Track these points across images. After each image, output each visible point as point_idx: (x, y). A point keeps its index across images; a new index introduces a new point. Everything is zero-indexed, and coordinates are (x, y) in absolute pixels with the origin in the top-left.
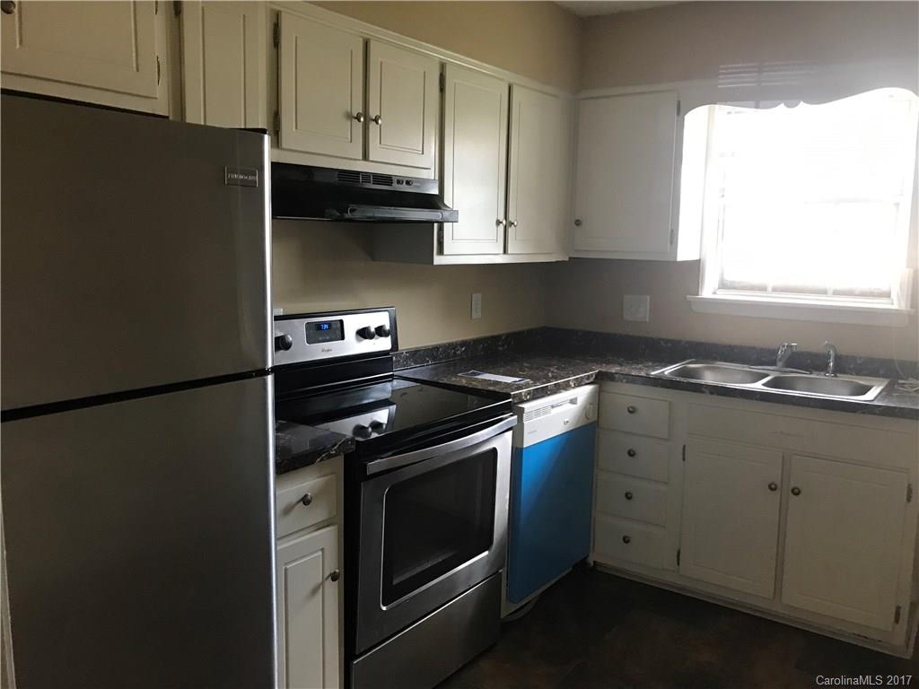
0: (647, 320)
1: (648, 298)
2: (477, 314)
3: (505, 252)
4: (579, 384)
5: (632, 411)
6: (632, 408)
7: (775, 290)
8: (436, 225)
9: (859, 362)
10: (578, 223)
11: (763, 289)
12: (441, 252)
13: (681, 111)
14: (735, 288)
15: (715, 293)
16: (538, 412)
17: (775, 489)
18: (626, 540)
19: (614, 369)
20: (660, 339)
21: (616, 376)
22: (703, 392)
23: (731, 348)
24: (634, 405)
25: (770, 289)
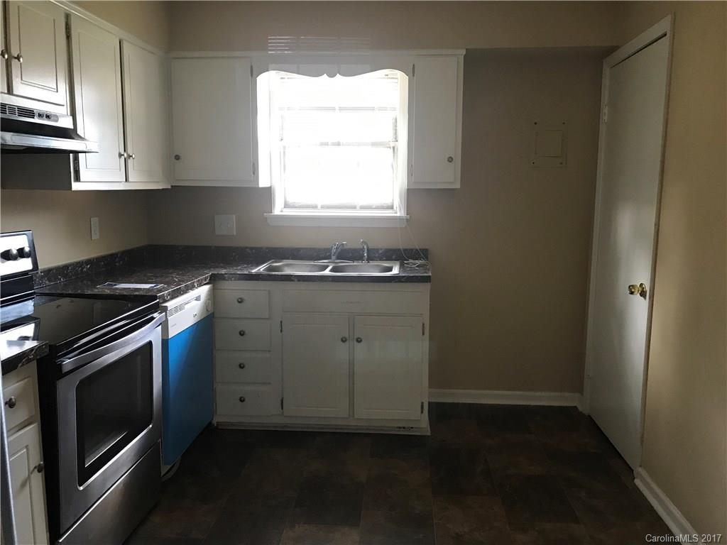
0: (235, 233)
1: (234, 217)
2: (96, 236)
3: (127, 180)
4: (200, 285)
5: (241, 301)
6: (240, 298)
7: (323, 207)
8: (71, 155)
9: (380, 252)
10: (177, 158)
11: (315, 207)
12: (78, 179)
13: (253, 73)
14: (296, 207)
15: (282, 211)
16: (177, 309)
17: (346, 340)
18: (242, 400)
19: (223, 271)
20: (247, 248)
21: (226, 276)
22: (293, 281)
23: (298, 250)
24: (242, 296)
25: (319, 207)
